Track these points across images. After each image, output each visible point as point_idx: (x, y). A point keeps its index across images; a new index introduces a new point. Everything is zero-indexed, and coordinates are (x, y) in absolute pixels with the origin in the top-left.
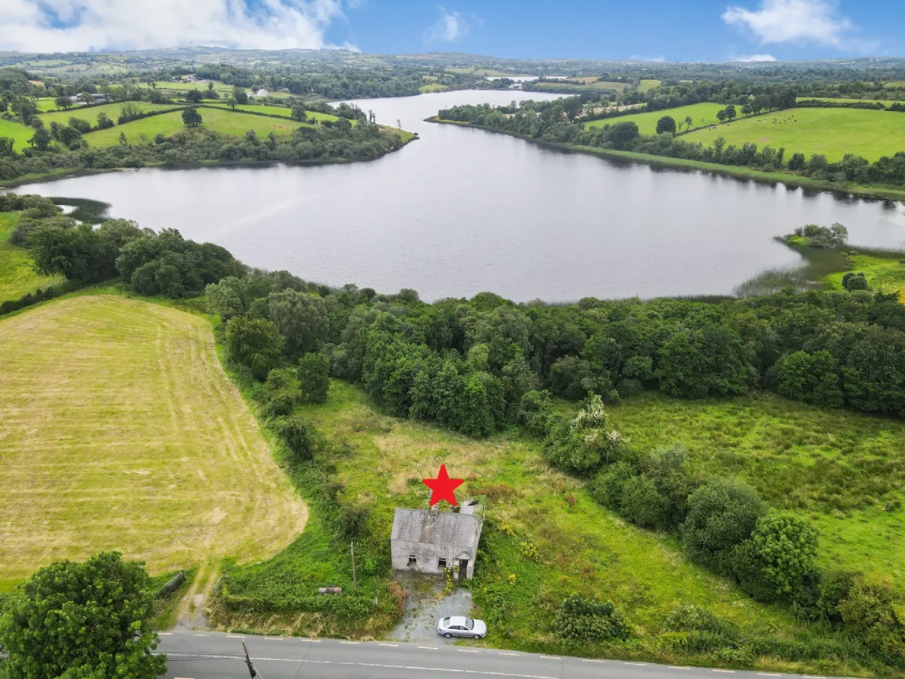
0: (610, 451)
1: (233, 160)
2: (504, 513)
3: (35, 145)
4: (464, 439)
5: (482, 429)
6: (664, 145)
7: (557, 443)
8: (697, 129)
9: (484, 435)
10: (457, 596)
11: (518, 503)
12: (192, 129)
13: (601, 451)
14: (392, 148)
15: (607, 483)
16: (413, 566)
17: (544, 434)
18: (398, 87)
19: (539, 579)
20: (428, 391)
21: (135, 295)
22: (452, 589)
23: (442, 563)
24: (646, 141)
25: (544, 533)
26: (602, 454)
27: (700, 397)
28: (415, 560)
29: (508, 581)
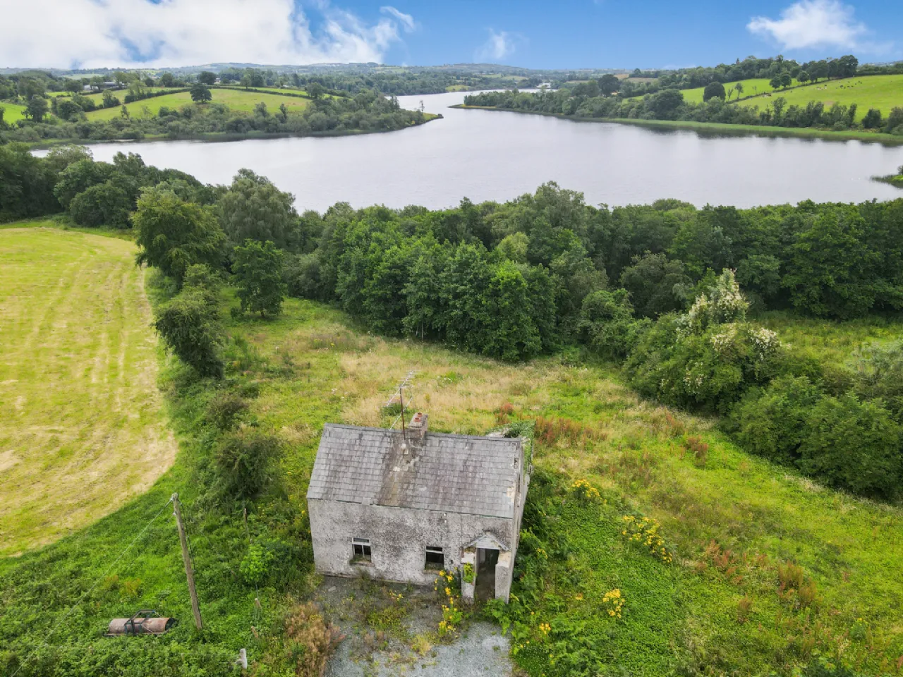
0: (760, 362)
1: (240, 132)
2: (573, 462)
3: (30, 117)
4: (490, 362)
5: (520, 345)
6: (713, 110)
7: (655, 355)
8: (748, 97)
9: (523, 356)
10: (470, 644)
11: (595, 449)
12: (201, 106)
13: (742, 362)
14: (413, 122)
15: (771, 411)
16: (363, 566)
17: (623, 355)
18: (424, 85)
19: (678, 603)
20: (431, 290)
21: (73, 227)
22: (457, 625)
23: (434, 558)
24: (692, 109)
25: (661, 500)
26: (744, 368)
27: (858, 315)
28: (368, 551)
29: (603, 608)
